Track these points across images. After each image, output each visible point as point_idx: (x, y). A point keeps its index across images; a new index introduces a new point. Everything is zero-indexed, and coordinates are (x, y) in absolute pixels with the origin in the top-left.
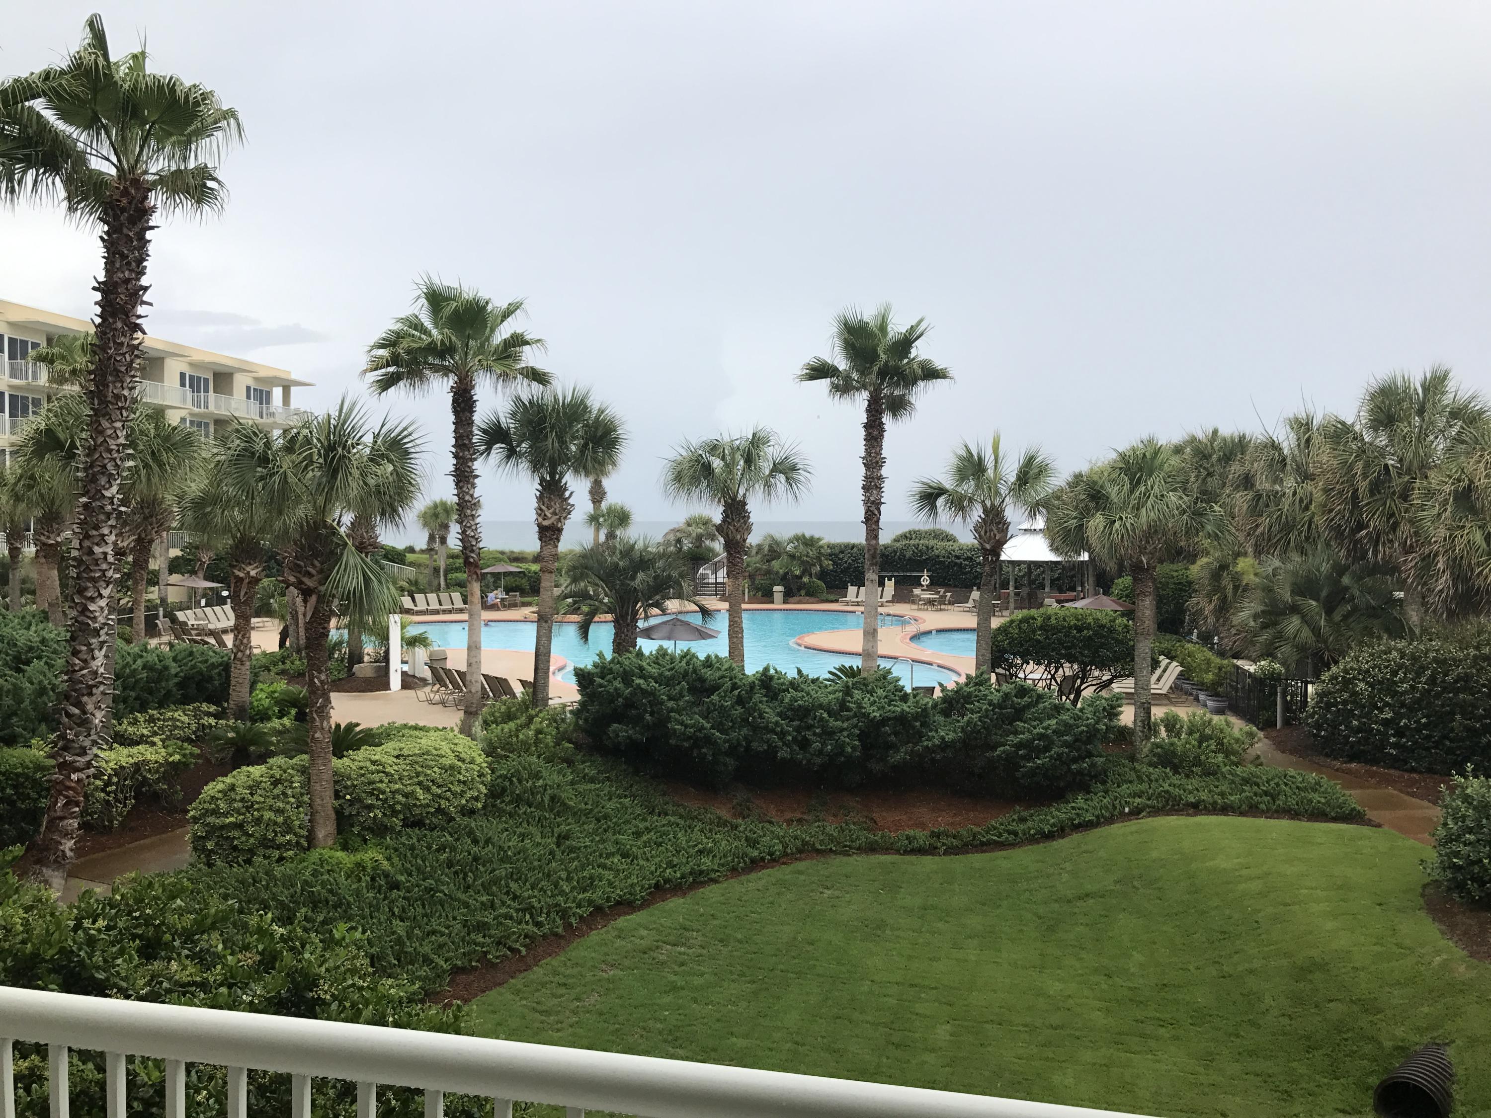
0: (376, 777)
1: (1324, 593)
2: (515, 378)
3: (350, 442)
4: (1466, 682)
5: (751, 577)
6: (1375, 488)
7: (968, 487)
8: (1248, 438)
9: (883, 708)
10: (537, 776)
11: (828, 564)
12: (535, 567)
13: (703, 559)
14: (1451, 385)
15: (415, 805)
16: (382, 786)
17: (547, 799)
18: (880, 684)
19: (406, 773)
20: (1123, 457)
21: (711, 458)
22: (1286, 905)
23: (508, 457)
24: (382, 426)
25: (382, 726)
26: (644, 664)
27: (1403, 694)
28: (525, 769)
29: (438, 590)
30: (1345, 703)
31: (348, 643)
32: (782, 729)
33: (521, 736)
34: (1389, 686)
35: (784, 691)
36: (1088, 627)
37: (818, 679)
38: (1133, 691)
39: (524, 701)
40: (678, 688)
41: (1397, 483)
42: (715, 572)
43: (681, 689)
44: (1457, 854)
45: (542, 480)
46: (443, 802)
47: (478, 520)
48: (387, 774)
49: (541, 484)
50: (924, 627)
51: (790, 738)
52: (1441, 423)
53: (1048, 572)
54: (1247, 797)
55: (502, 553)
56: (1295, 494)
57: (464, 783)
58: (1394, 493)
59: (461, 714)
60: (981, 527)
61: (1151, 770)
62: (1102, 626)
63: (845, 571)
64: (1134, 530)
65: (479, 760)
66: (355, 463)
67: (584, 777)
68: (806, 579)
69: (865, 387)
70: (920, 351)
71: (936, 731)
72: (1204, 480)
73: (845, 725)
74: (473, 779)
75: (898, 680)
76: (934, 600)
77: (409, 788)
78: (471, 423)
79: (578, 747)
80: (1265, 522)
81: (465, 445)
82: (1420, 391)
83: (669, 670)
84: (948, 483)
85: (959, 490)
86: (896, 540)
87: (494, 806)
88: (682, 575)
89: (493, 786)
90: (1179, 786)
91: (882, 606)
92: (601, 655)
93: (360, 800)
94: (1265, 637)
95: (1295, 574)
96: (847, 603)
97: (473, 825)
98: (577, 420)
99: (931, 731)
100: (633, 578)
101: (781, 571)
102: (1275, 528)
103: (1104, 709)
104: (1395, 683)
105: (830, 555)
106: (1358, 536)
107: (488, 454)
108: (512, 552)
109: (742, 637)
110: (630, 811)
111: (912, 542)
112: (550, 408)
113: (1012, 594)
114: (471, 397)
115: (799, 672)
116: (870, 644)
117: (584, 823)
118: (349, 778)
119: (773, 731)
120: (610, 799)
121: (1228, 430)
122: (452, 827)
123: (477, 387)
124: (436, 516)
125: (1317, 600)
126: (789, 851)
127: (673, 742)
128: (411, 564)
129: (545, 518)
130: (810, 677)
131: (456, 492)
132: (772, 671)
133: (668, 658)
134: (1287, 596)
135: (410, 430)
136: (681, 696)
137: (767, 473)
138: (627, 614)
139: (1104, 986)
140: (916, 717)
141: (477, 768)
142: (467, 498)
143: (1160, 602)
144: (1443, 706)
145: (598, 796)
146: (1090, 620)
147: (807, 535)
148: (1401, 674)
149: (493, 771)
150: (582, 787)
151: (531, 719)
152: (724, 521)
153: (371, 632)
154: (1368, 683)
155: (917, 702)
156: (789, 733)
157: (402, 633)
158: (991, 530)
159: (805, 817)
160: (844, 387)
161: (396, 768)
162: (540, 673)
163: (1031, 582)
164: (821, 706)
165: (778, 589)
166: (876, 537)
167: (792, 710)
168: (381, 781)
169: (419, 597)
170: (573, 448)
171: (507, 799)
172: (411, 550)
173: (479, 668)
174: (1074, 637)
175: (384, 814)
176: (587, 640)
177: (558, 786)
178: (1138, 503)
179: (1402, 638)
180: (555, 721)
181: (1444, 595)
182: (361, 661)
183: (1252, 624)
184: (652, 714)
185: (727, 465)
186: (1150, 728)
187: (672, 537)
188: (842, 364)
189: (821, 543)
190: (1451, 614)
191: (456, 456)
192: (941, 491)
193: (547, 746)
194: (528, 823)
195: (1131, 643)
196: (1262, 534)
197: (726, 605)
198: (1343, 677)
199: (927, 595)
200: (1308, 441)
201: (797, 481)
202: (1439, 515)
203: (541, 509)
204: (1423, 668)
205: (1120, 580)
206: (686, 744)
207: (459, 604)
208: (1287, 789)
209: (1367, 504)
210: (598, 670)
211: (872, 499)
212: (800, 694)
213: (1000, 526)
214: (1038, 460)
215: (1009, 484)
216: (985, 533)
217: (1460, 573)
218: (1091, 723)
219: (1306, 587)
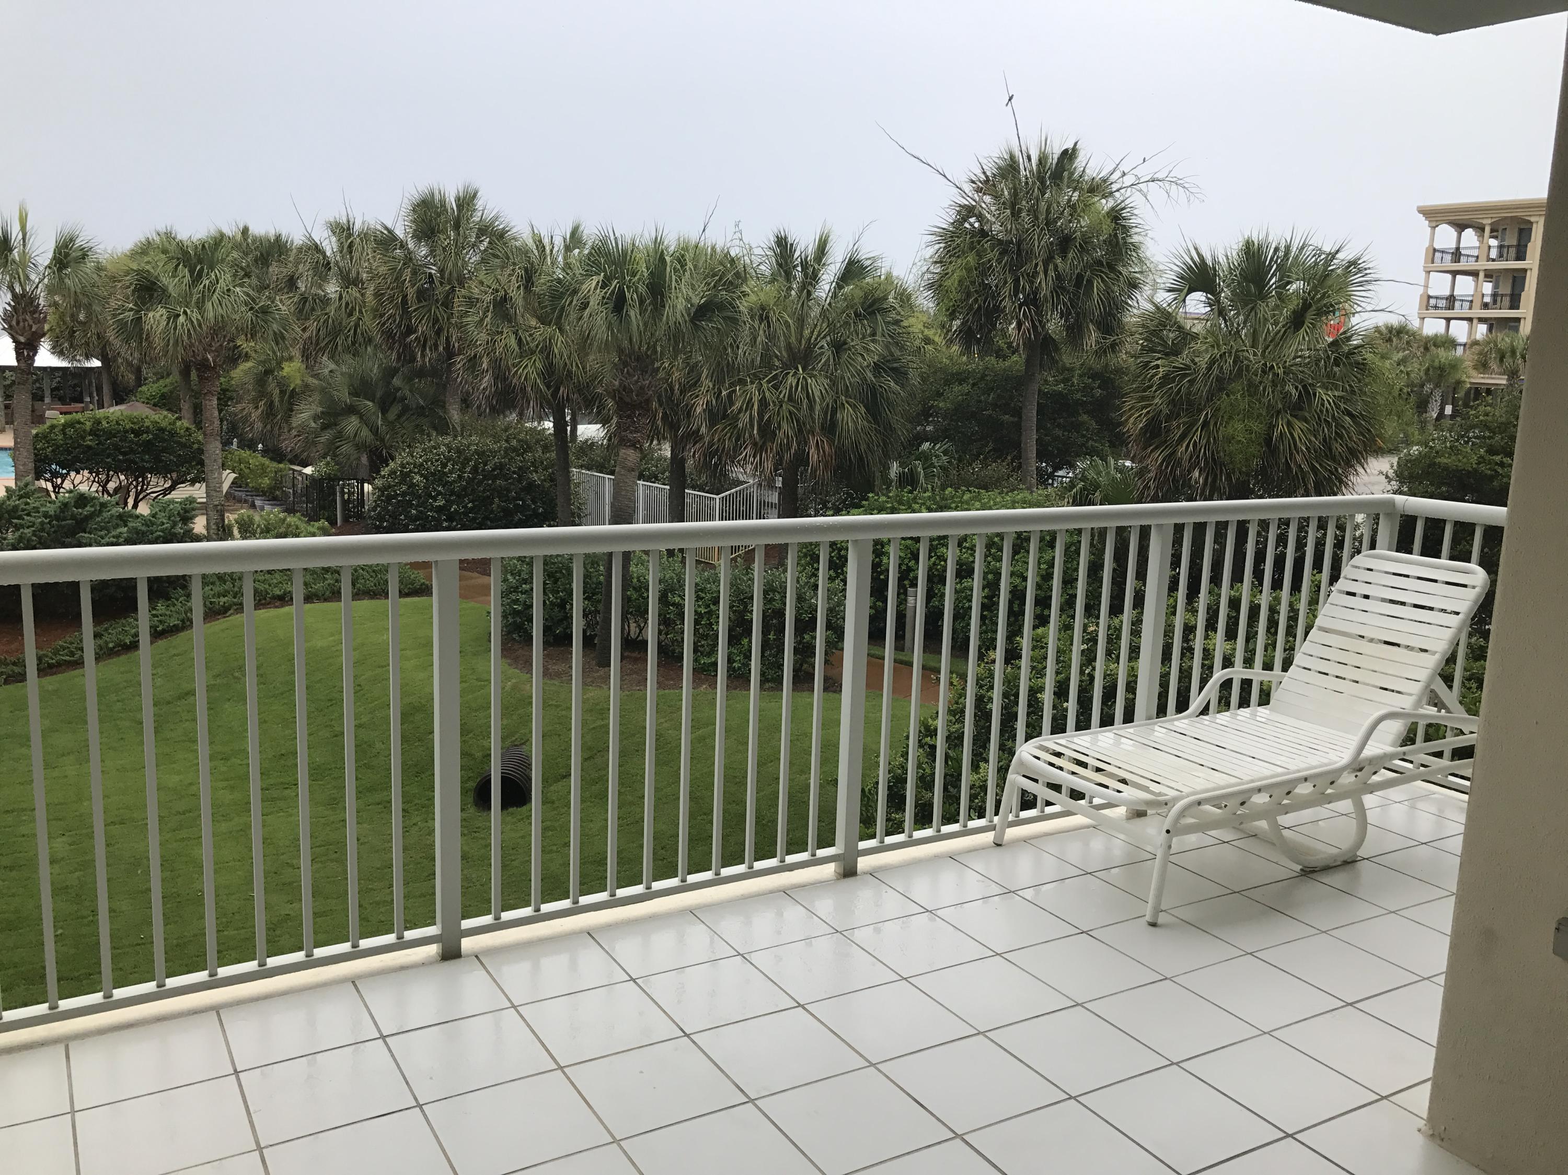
1: (378, 394)
4: (501, 469)
6: (421, 295)
8: (284, 238)
14: (479, 204)
27: (452, 483)
30: (404, 494)
34: (439, 477)
36: (147, 431)
38: (204, 500)
41: (440, 291)
44: (516, 602)
52: (473, 238)
53: (47, 380)
54: (329, 585)
56: (341, 298)
58: (437, 301)
62: (162, 430)
64: (200, 327)
80: (312, 326)
82: (454, 206)
90: (264, 582)
94: (325, 437)
95: (351, 376)
102: (323, 333)
103: (179, 514)
104: (445, 474)
106: (408, 340)
125: (373, 401)
134: (343, 396)
139: (224, 769)
144: (484, 491)
148: (450, 466)
154: (422, 475)
158: (25, 320)
174: (132, 441)
178: (203, 298)
179: (447, 434)
181: (487, 393)
183: (313, 425)
186: (224, 530)
190: (493, 409)
196: (310, 338)
198: (401, 471)
200: (351, 246)
202: (481, 321)
204: (468, 460)
208: (365, 573)
209: (415, 310)
213: (36, 316)
214: (78, 242)
215: (41, 268)
216: (18, 323)
217: (500, 373)
218: (166, 529)
219: (361, 388)
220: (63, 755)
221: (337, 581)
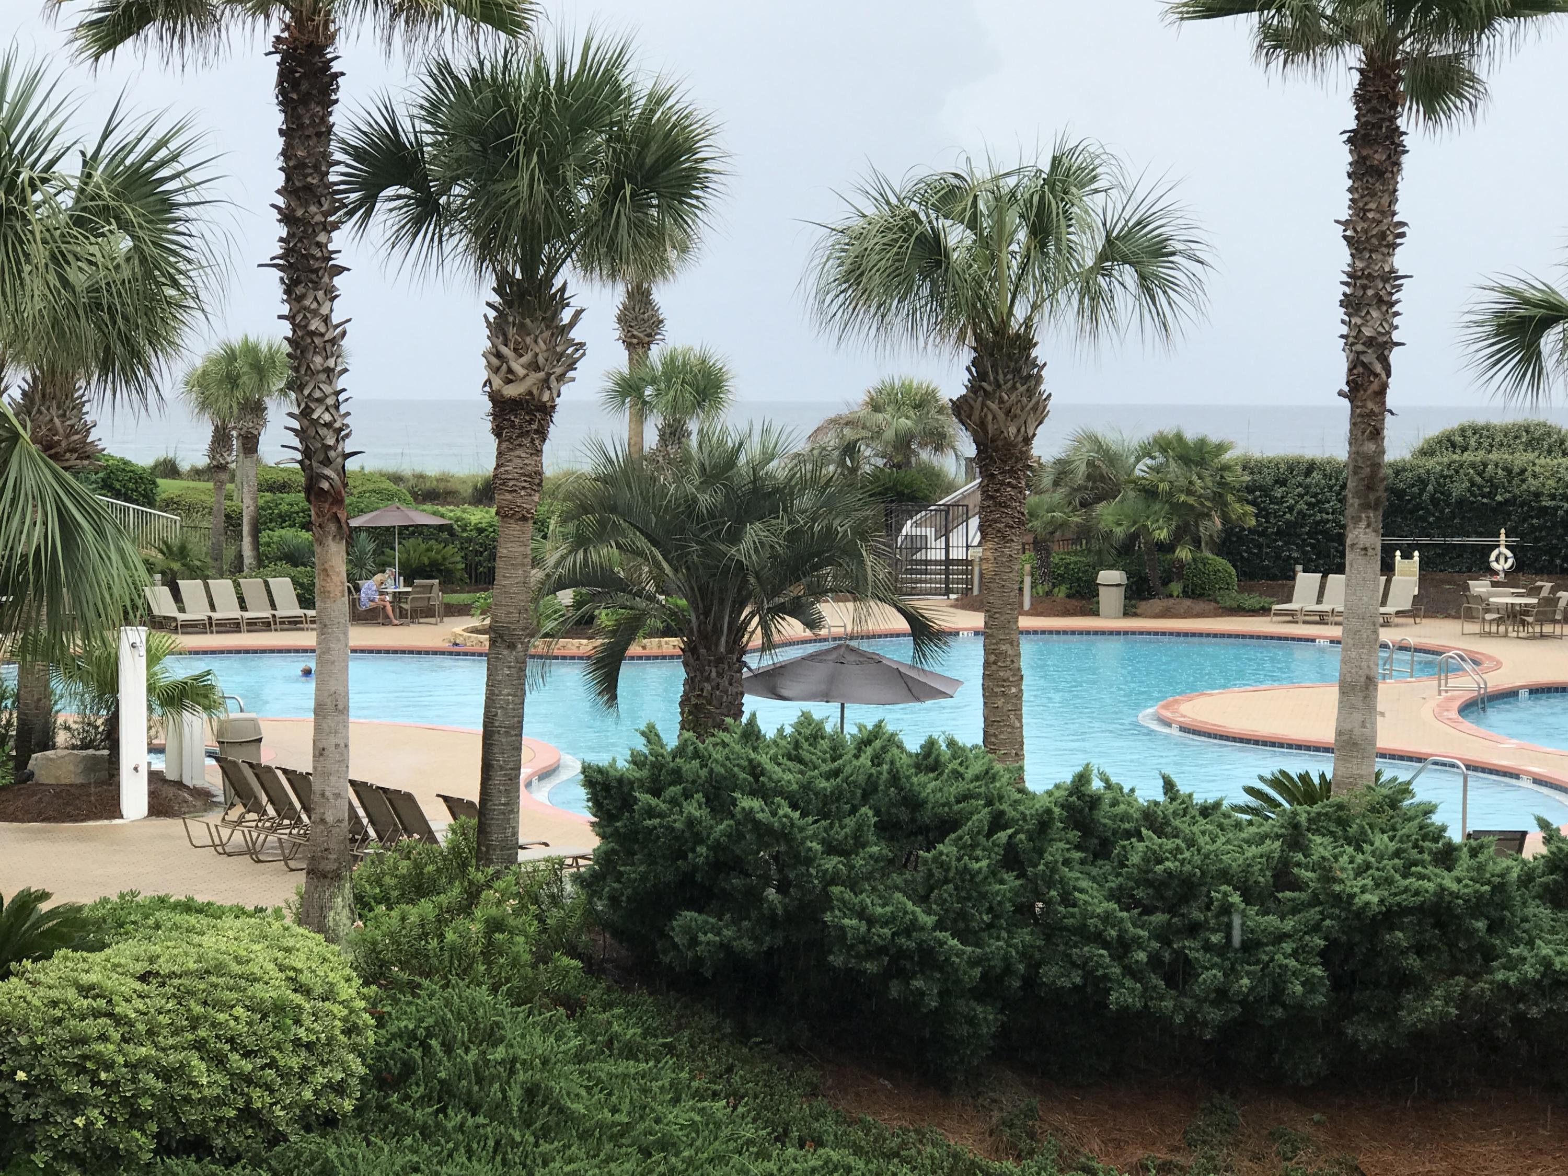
0: (91, 1027)
2: (438, 14)
3: (24, 176)
5: (1040, 546)
9: (1389, 881)
10: (492, 1036)
11: (1244, 512)
12: (479, 516)
13: (913, 498)
15: (187, 1099)
16: (107, 1049)
17: (515, 1094)
18: (1381, 821)
19: (163, 1019)
21: (942, 223)
23: (418, 222)
24: (105, 136)
25: (105, 900)
26: (764, 759)
28: (460, 1017)
29: (236, 569)
31: (17, 697)
32: (1122, 932)
33: (450, 936)
35: (1128, 835)
37: (1217, 805)
39: (455, 849)
40: (850, 822)
42: (945, 532)
43: (860, 827)
45: (503, 283)
46: (256, 1093)
47: (340, 383)
48: (118, 1020)
49: (499, 290)
50: (1498, 680)
51: (1142, 956)
55: (397, 479)
57: (309, 1046)
59: (301, 879)
63: (1288, 532)
65: (346, 991)
66: (37, 228)
67: (610, 1044)
68: (1183, 553)
69: (1350, 34)
71: (1531, 943)
73: (1289, 925)
74: (330, 1040)
75: (1429, 810)
76: (1525, 611)
77: (174, 1058)
78: (325, 132)
79: (593, 967)
81: (308, 188)
83: (829, 776)
86: (1427, 452)
87: (382, 1108)
88: (862, 533)
89: (380, 1057)
91: (1386, 624)
92: (650, 735)
93: (48, 1083)
96: (1292, 617)
97: (332, 1152)
98: (595, 124)
99: (1516, 943)
100: (734, 537)
101: (1119, 531)
105: (1250, 489)
107: (368, 214)
108: (421, 477)
109: (1019, 696)
110: (725, 1132)
111: (1468, 456)
112: (525, 94)
114: (327, 64)
115: (1169, 786)
116: (1358, 717)
117: (609, 1159)
118: (24, 1028)
119: (1099, 939)
120: (676, 1101)
122: (280, 1158)
123: (340, 40)
124: (232, 380)
127: (837, 960)
128: (170, 505)
129: (510, 378)
130: (1198, 799)
131: (285, 309)
132: (1096, 785)
133: (824, 744)
135: (173, 145)
136: (859, 842)
137: (1090, 262)
138: (717, 631)
140: (1477, 906)
141: (339, 1011)
142: (315, 324)
145: (645, 1091)
147: (1190, 435)
149: (381, 1022)
150: (606, 1068)
151: (473, 895)
152: (975, 387)
153: (73, 670)
155: (1480, 868)
156: (1138, 943)
157: (151, 676)
159: (1178, 1159)
160: (1296, 36)
161: (139, 1004)
162: (498, 778)
164: (1225, 876)
165: (1111, 577)
166: (1377, 434)
167: (1148, 883)
168: (103, 1038)
169: (190, 588)
170: (583, 197)
171: (417, 1092)
172: (169, 469)
173: (344, 761)
175: (112, 1121)
176: (614, 697)
177: (545, 1062)
180: (536, 901)
182: (47, 743)
184: (782, 889)
185: (983, 242)
187: (831, 440)
189: (1227, 457)
191: (287, 217)
192: (1552, 311)
193: (515, 963)
194: (470, 1153)
197: (977, 620)
199: (1505, 598)
201: (1167, 284)
203: (499, 355)
206: (871, 967)
207: (289, 606)
210: (645, 773)
211: (1367, 332)
212: (1170, 844)
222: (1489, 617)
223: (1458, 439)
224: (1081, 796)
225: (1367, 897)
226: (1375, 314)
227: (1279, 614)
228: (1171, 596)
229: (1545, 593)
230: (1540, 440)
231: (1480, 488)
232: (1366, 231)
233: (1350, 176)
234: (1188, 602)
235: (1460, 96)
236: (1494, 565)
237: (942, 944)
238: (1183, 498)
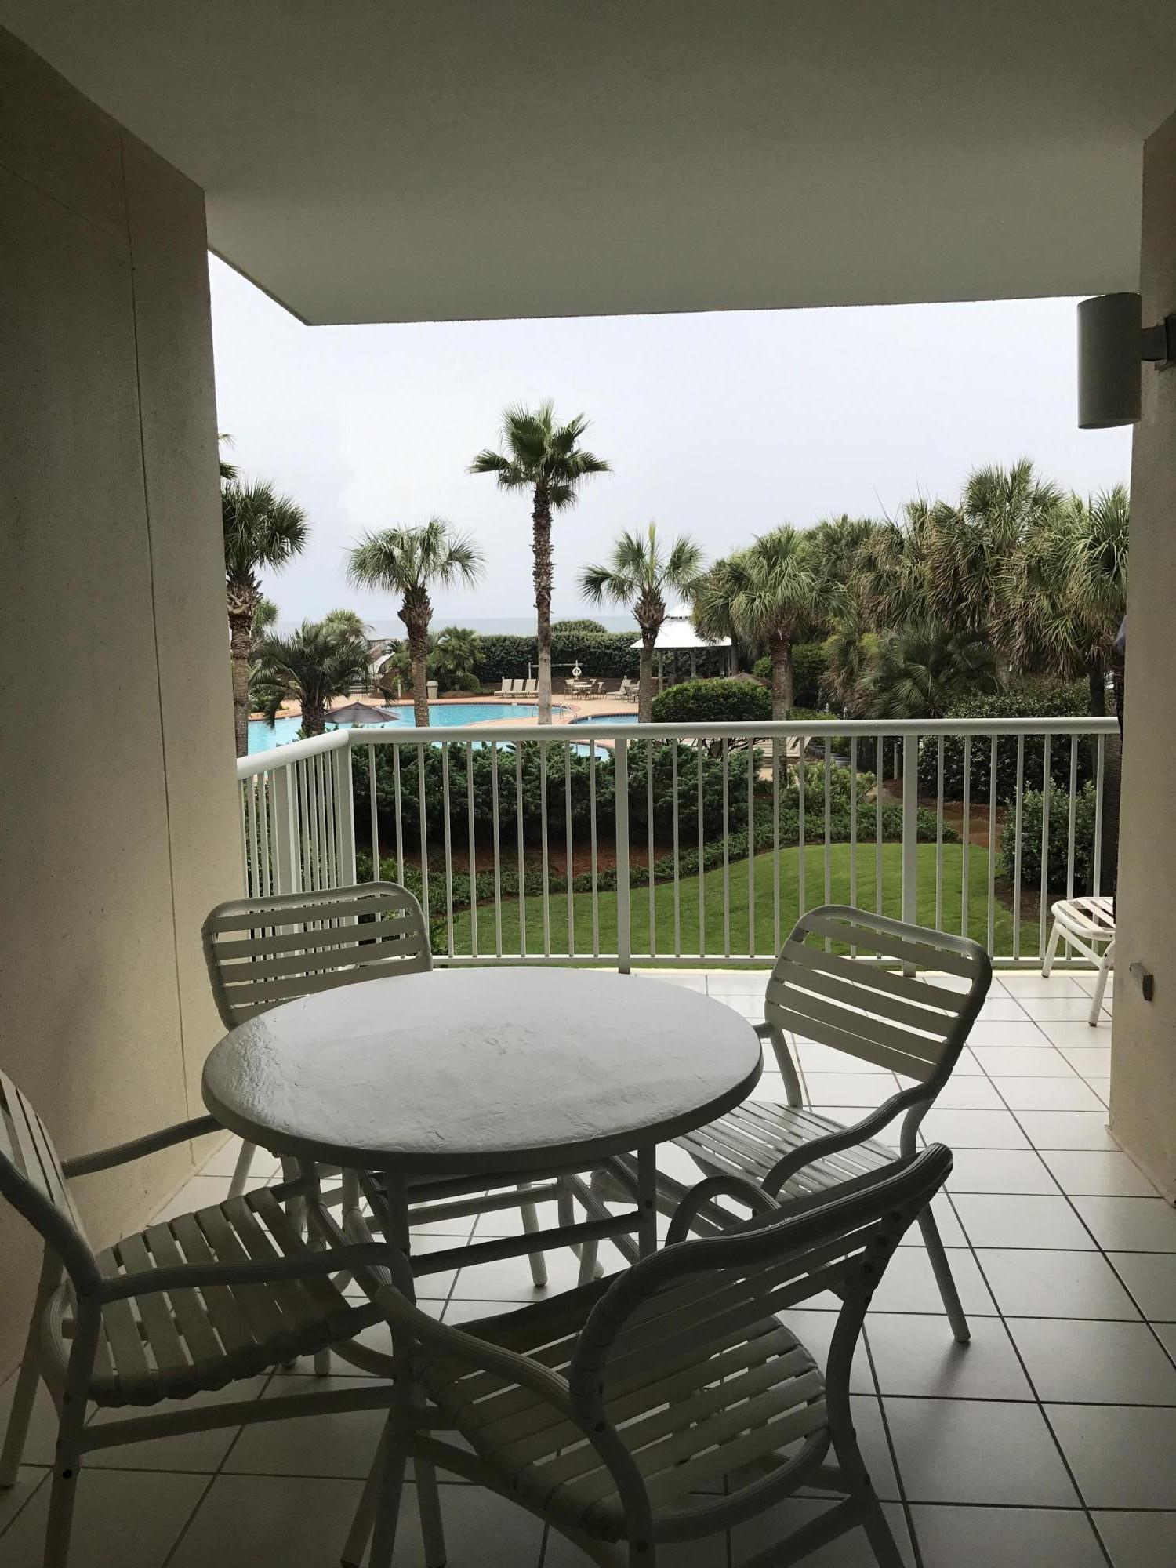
1: (932, 659)
6: (973, 564)
7: (628, 572)
8: (872, 524)
11: (481, 657)
14: (1034, 475)
20: (763, 544)
21: (392, 547)
22: (891, 899)
38: (771, 755)
41: (990, 560)
45: (231, 572)
49: (229, 575)
50: (581, 714)
51: (480, 800)
52: (1027, 508)
53: (693, 658)
56: (911, 573)
58: (988, 569)
60: (641, 608)
61: (787, 811)
62: (746, 694)
63: (498, 664)
64: (771, 608)
68: (459, 673)
69: (532, 478)
70: (582, 445)
71: (607, 788)
72: (834, 564)
76: (587, 689)
80: (885, 599)
82: (1009, 480)
84: (611, 567)
85: (621, 576)
95: (906, 642)
96: (502, 695)
98: (261, 512)
99: (602, 788)
100: (320, 663)
101: (434, 666)
102: (894, 605)
103: (748, 762)
105: (483, 648)
106: (959, 608)
111: (563, 633)
112: (238, 500)
113: (661, 681)
115: (483, 744)
119: (464, 795)
121: (854, 518)
125: (926, 665)
126: (485, 896)
129: (236, 606)
132: (458, 747)
134: (900, 662)
137: (444, 560)
138: (314, 698)
140: (590, 776)
143: (796, 679)
146: (735, 689)
147: (460, 629)
152: (406, 607)
155: (589, 765)
156: (478, 796)
158: (650, 611)
160: (512, 479)
163: (678, 669)
164: (505, 771)
165: (432, 684)
166: (547, 620)
167: (480, 776)
170: (257, 539)
174: (722, 704)
178: (775, 583)
179: (993, 694)
181: (1020, 654)
183: (872, 687)
185: (406, 554)
186: (786, 778)
188: (510, 456)
189: (474, 636)
192: (605, 576)
195: (770, 707)
196: (883, 610)
199: (580, 685)
200: (922, 525)
201: (471, 568)
202: (1017, 586)
203: (231, 599)
205: (760, 662)
209: (965, 580)
211: (543, 584)
213: (657, 607)
214: (689, 545)
215: (664, 568)
216: (645, 613)
217: (1032, 634)
218: (737, 774)
219: (916, 654)
220: (644, 945)
221: (872, 825)
222: (574, 692)
223: (558, 627)
224: (454, 748)
225: (554, 776)
226: (545, 578)
227: (497, 695)
228: (455, 690)
229: (594, 683)
230: (588, 626)
231: (568, 645)
232: (540, 548)
233: (534, 529)
234: (462, 692)
235: (569, 500)
236: (575, 674)
237: (412, 800)
238: (458, 652)
